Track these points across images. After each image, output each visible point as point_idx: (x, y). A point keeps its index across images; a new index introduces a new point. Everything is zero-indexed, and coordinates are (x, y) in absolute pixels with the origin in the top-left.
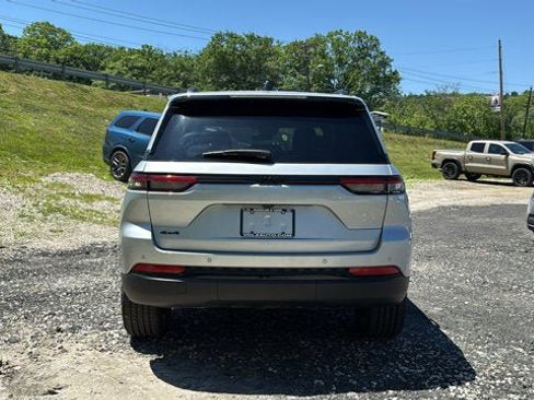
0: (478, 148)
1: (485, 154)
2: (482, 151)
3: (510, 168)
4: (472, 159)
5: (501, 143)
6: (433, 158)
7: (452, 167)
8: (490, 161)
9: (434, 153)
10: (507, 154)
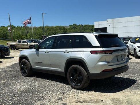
0: (20, 42)
1: (22, 43)
2: (21, 42)
3: (29, 46)
4: (18, 45)
5: (25, 40)
6: (7, 45)
7: (13, 47)
8: (23, 45)
9: (7, 43)
10: (27, 43)
